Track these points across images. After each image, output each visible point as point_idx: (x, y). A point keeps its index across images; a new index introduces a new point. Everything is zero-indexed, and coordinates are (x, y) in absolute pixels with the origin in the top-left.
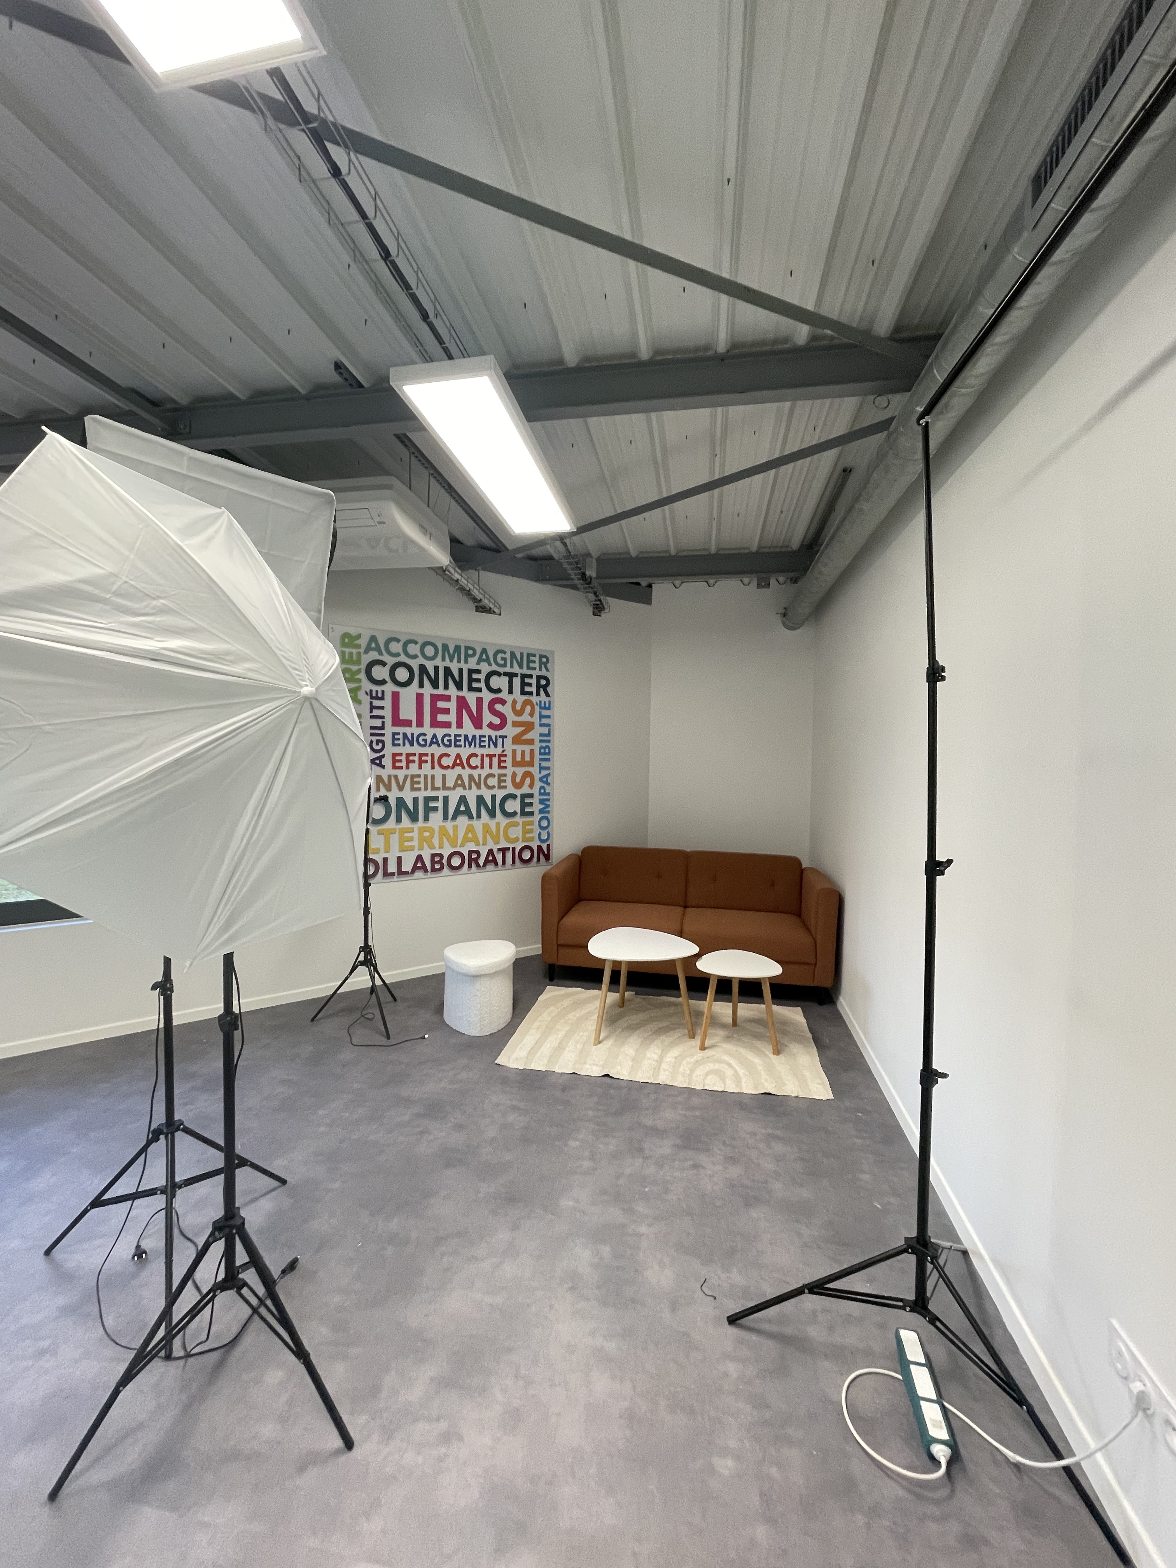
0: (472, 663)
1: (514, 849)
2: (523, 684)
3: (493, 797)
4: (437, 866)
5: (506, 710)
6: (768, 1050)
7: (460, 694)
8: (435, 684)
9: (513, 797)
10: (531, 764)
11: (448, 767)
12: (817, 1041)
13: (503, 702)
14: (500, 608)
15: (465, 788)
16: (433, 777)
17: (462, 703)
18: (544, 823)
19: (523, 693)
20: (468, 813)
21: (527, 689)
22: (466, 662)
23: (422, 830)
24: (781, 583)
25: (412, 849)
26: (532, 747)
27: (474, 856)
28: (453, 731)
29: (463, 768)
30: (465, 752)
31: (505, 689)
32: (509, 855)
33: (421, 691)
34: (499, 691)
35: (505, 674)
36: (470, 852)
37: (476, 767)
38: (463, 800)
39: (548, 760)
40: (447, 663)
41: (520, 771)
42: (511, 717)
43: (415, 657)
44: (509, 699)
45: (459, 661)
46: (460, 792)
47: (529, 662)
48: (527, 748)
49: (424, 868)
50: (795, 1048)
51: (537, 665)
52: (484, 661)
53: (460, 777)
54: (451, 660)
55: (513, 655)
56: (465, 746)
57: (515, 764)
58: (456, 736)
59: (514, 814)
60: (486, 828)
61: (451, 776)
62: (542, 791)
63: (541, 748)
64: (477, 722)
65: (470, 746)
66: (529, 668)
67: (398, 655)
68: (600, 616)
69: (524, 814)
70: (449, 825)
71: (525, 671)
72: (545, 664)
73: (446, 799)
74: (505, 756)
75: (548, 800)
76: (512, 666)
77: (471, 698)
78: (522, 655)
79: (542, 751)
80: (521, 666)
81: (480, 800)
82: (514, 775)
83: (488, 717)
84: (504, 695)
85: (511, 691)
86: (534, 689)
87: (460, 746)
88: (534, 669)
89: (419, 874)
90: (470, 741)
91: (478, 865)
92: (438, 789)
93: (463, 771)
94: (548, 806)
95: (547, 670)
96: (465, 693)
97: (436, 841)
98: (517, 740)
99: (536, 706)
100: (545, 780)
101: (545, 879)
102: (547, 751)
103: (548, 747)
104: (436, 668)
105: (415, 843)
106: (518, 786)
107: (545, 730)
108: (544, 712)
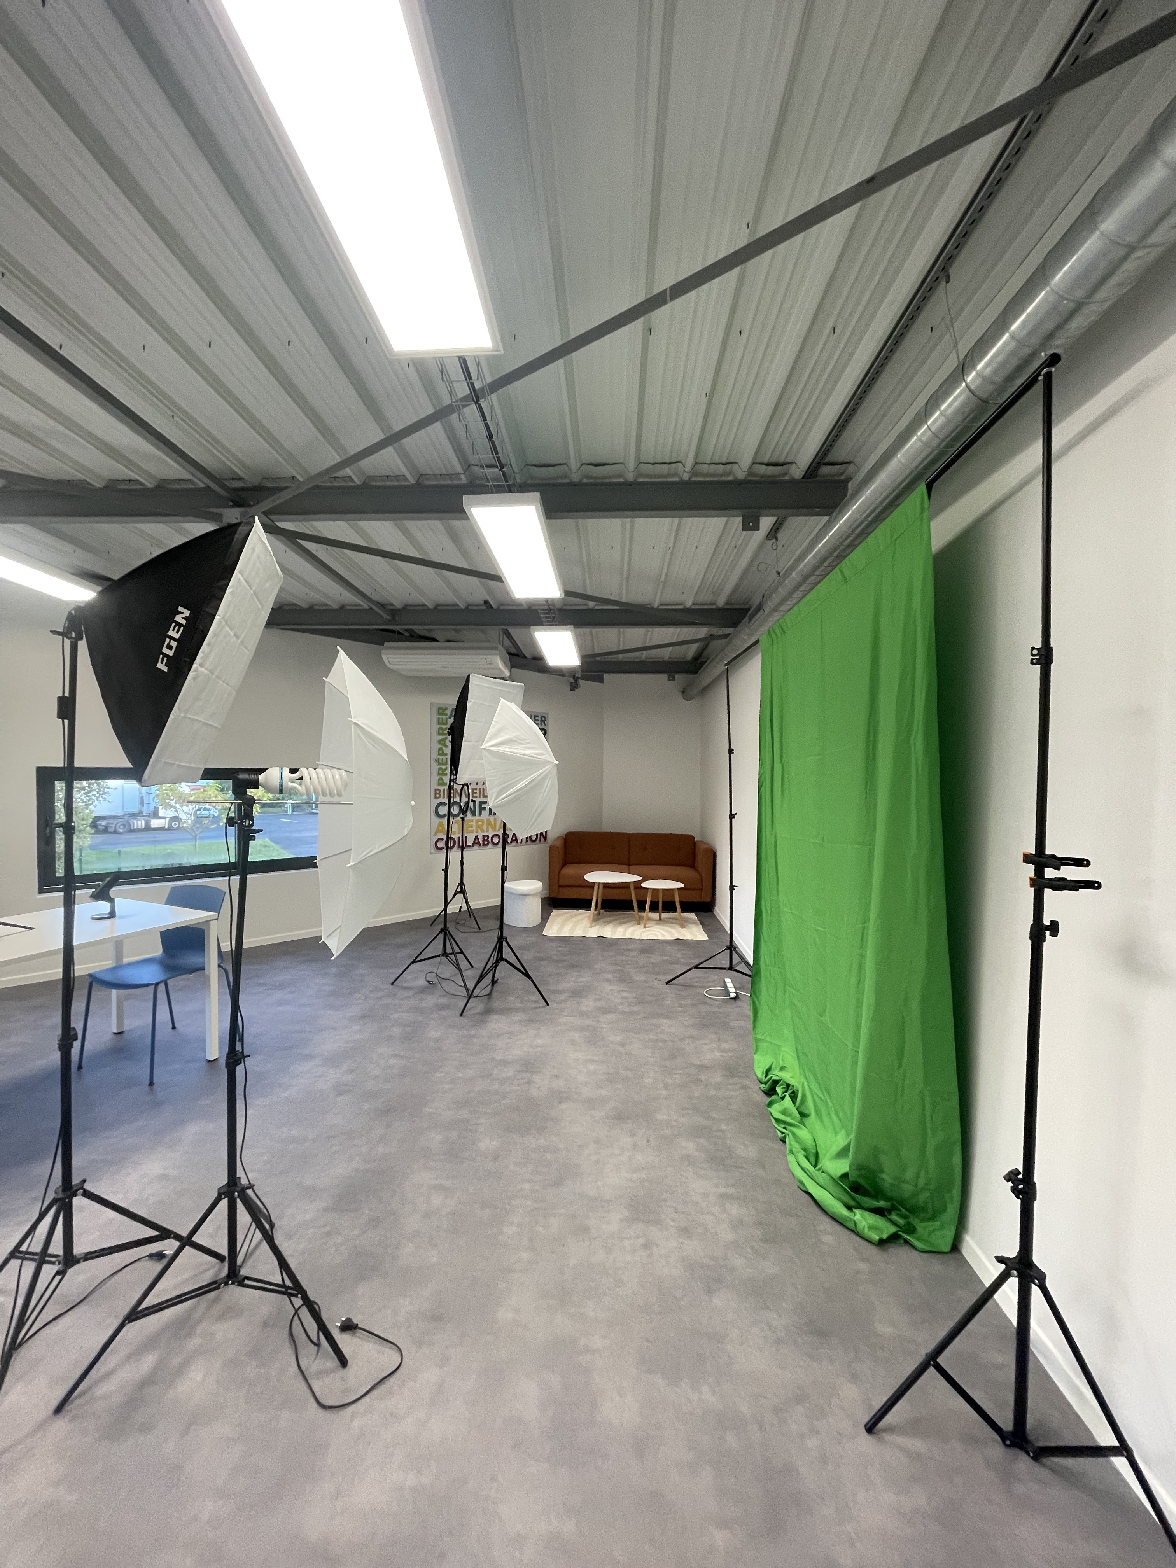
6: (678, 927)
12: (702, 923)
24: (682, 677)
49: (479, 844)
68: (574, 691)
72: (544, 721)
95: (545, 725)
101: (548, 849)
105: (474, 829)
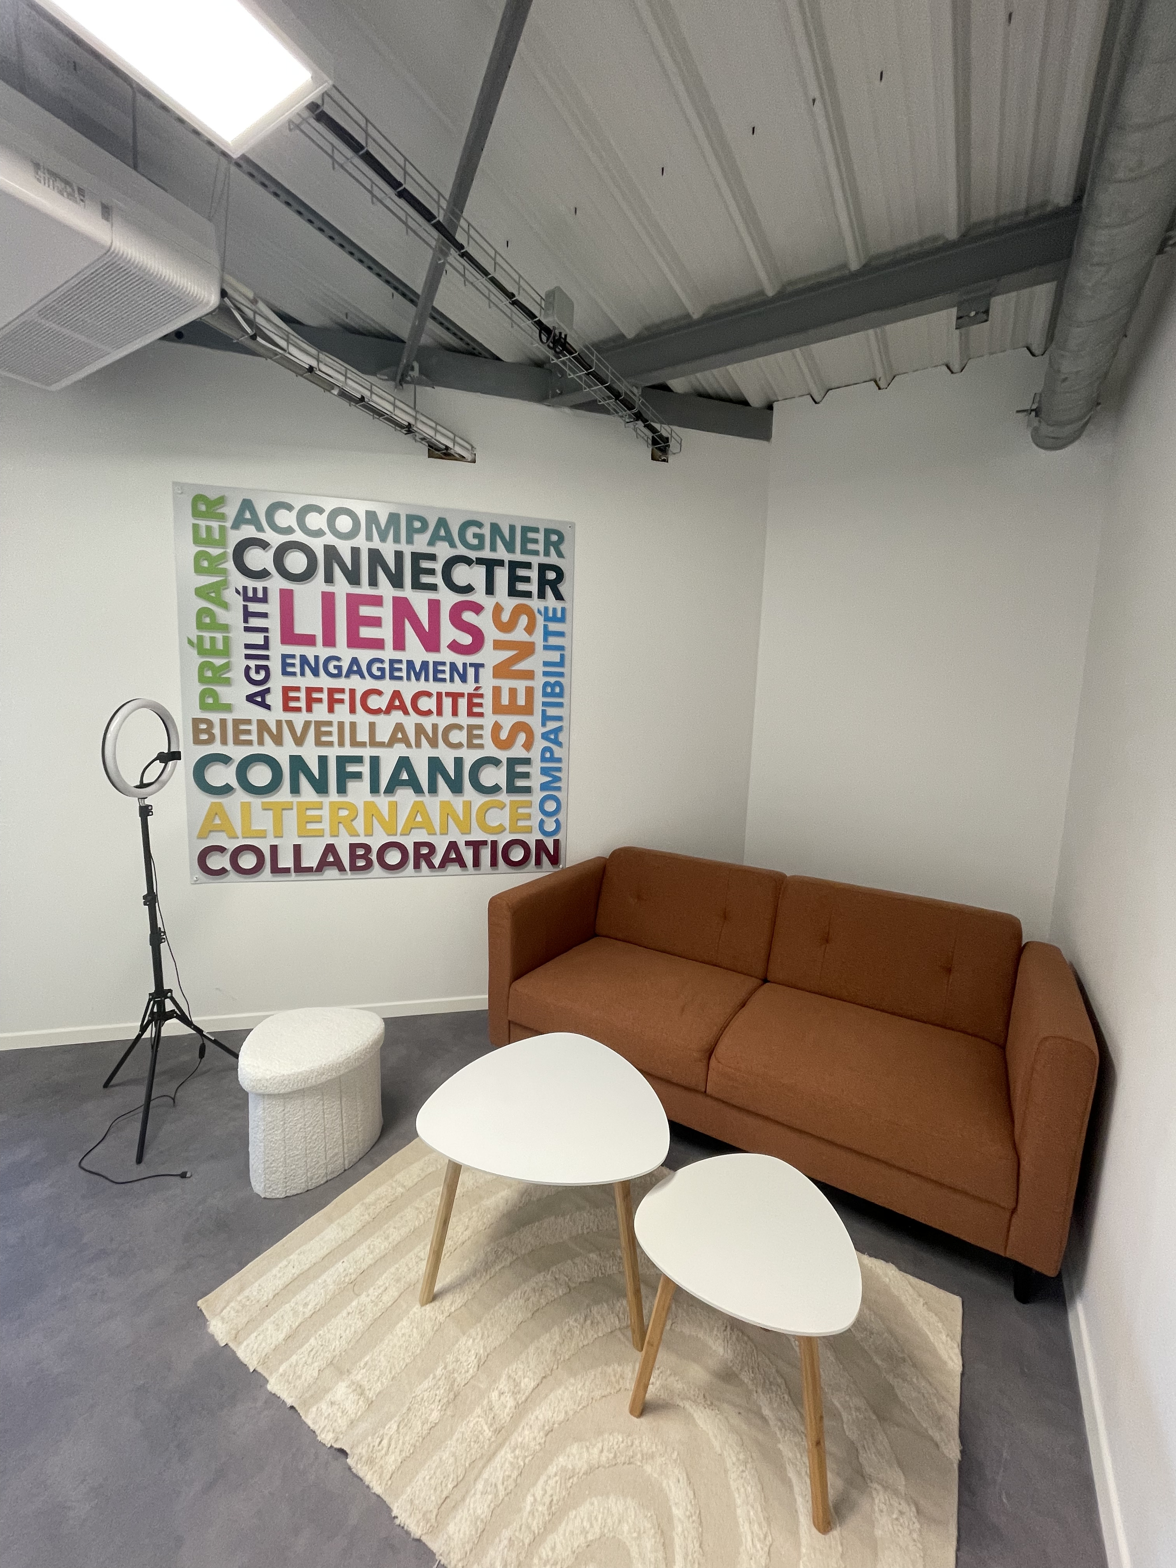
0: (421, 544)
1: (495, 843)
2: (513, 579)
3: (459, 762)
4: (361, 863)
5: (484, 622)
7: (399, 593)
8: (353, 578)
9: (496, 762)
10: (528, 710)
11: (378, 712)
13: (477, 609)
14: (472, 450)
16: (353, 725)
17: (403, 609)
18: (551, 806)
19: (513, 592)
20: (414, 784)
22: (410, 541)
25: (320, 834)
26: (529, 683)
27: (425, 851)
28: (388, 653)
29: (406, 712)
31: (481, 586)
32: (486, 854)
34: (469, 589)
35: (480, 561)
36: (418, 845)
37: (429, 713)
38: (404, 763)
39: (560, 705)
41: (508, 722)
42: (491, 633)
44: (488, 603)
46: (400, 750)
47: (525, 540)
48: (520, 685)
49: (338, 865)
51: (540, 547)
52: (442, 539)
53: (399, 727)
54: (383, 539)
56: (409, 678)
57: (498, 709)
60: (447, 811)
62: (548, 755)
63: (546, 684)
64: (431, 642)
65: (418, 679)
66: (524, 551)
67: (289, 530)
68: (664, 460)
69: (512, 789)
70: (383, 802)
71: (518, 557)
72: (557, 545)
73: (375, 762)
74: (481, 696)
75: (559, 769)
76: (493, 548)
77: (419, 601)
79: (549, 690)
82: (497, 728)
83: (449, 633)
84: (479, 596)
85: (490, 590)
86: (533, 587)
89: (330, 873)
90: (416, 671)
91: (431, 866)
93: (407, 717)
94: (559, 779)
95: (560, 555)
96: (408, 592)
98: (501, 671)
99: (538, 615)
100: (553, 736)
101: (494, 904)
102: (557, 690)
103: (559, 684)
104: (356, 552)
105: (325, 825)
106: (503, 745)
107: (555, 656)
108: (553, 627)
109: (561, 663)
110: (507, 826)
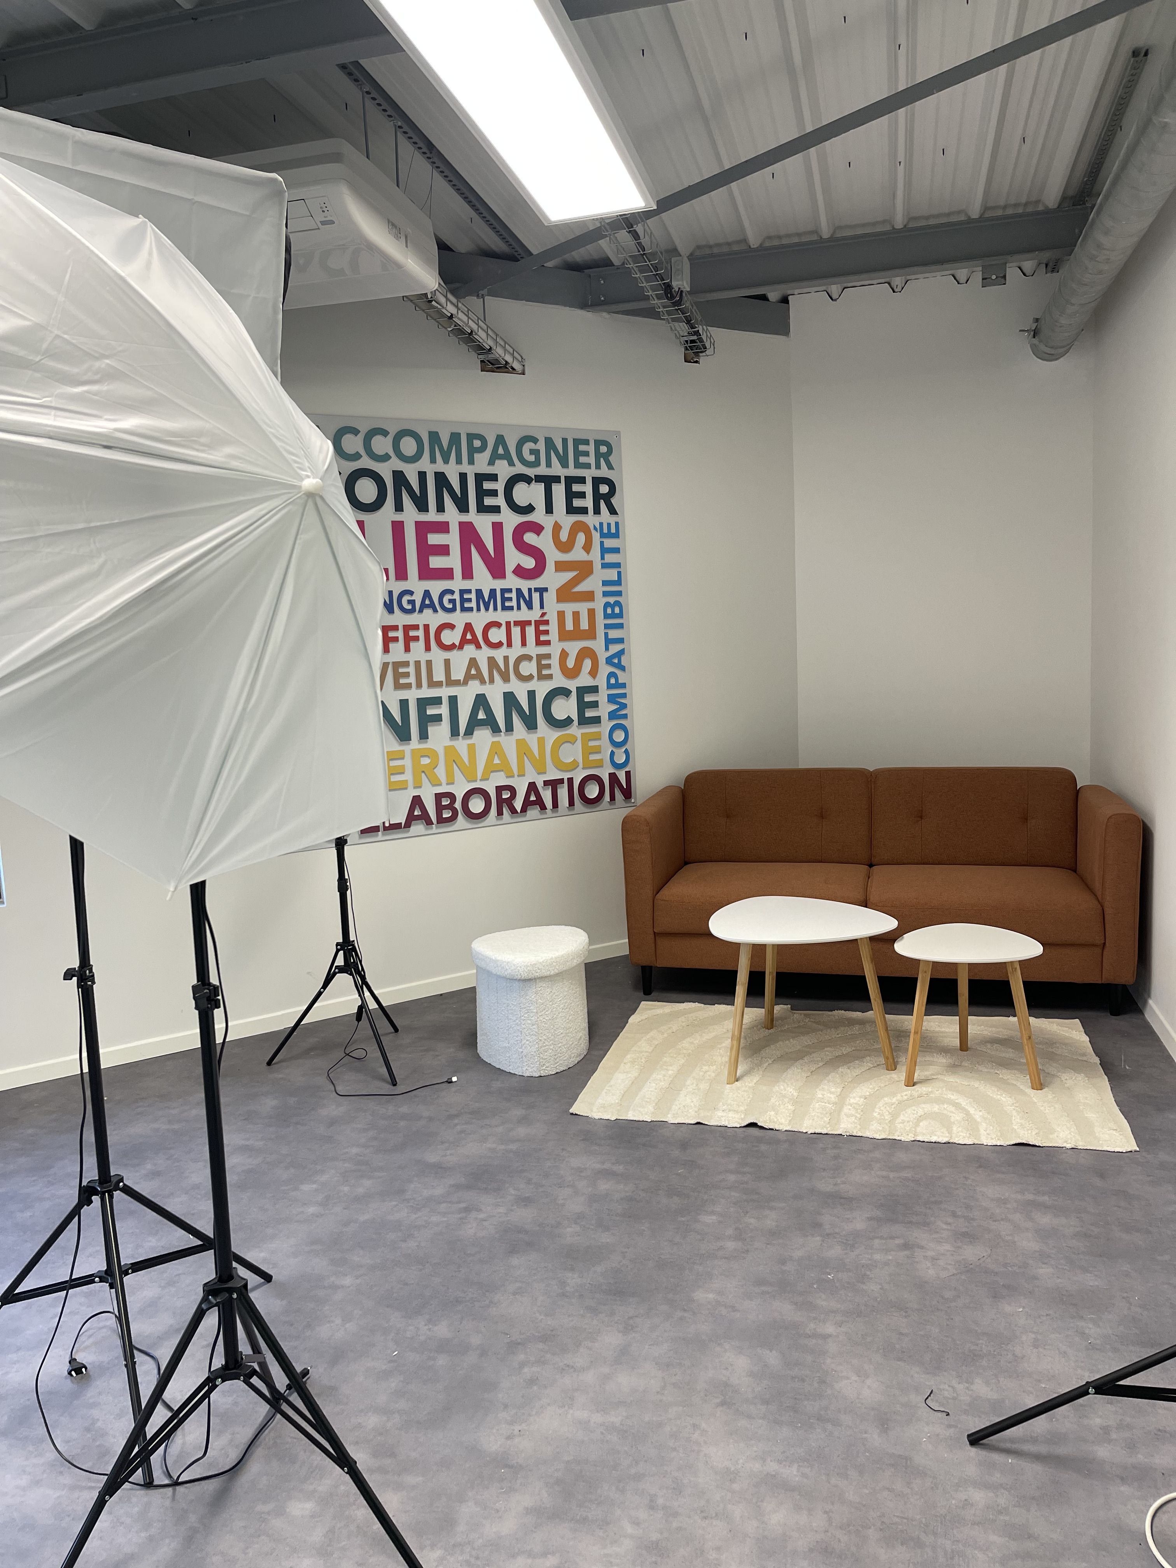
0: (481, 463)
1: (570, 780)
2: (570, 495)
3: (532, 695)
4: (446, 814)
5: (543, 542)
6: (1023, 1083)
7: (465, 518)
8: (421, 505)
9: (565, 692)
10: (591, 634)
11: (452, 647)
12: (1108, 1067)
13: (537, 529)
14: (522, 361)
15: (483, 682)
16: (429, 663)
17: (468, 533)
18: (619, 736)
19: (571, 510)
20: (491, 722)
21: (577, 503)
22: (471, 462)
23: (417, 755)
24: (1027, 272)
25: (403, 786)
26: (590, 605)
27: (506, 795)
28: (457, 584)
29: (478, 647)
30: (479, 620)
31: (540, 504)
32: (563, 793)
33: (398, 517)
34: (530, 509)
35: (539, 479)
36: (499, 789)
37: (499, 645)
38: (481, 701)
39: (620, 626)
40: (440, 466)
41: (573, 648)
42: (552, 555)
43: (386, 458)
44: (547, 522)
45: (459, 461)
46: (475, 688)
47: (578, 454)
48: (583, 608)
49: (425, 818)
50: (1069, 1079)
51: (591, 460)
52: (501, 457)
53: (473, 662)
54: (446, 461)
55: (549, 442)
56: (479, 609)
57: (564, 636)
58: (462, 592)
59: (568, 721)
60: (523, 748)
61: (460, 661)
62: (613, 681)
63: (607, 605)
64: (497, 568)
65: (487, 609)
66: (578, 465)
67: (357, 457)
68: (696, 362)
69: (584, 721)
70: (461, 745)
71: (572, 471)
72: (606, 456)
73: (453, 700)
74: (547, 622)
75: (624, 696)
76: (549, 465)
77: (484, 524)
78: (565, 441)
79: (609, 611)
80: (565, 465)
81: (510, 699)
82: (564, 655)
83: (513, 557)
84: (539, 516)
85: (549, 509)
86: (588, 503)
87: (471, 609)
88: (587, 466)
89: (418, 828)
90: (485, 601)
91: (513, 811)
92: (439, 684)
93: (479, 651)
94: (624, 706)
95: (610, 467)
96: (472, 516)
97: (441, 772)
98: (565, 594)
99: (593, 532)
100: (616, 661)
101: (627, 825)
102: (617, 610)
103: (618, 603)
104: (422, 476)
106: (571, 674)
107: (612, 575)
108: (609, 543)
109: (618, 582)
110: (580, 760)
